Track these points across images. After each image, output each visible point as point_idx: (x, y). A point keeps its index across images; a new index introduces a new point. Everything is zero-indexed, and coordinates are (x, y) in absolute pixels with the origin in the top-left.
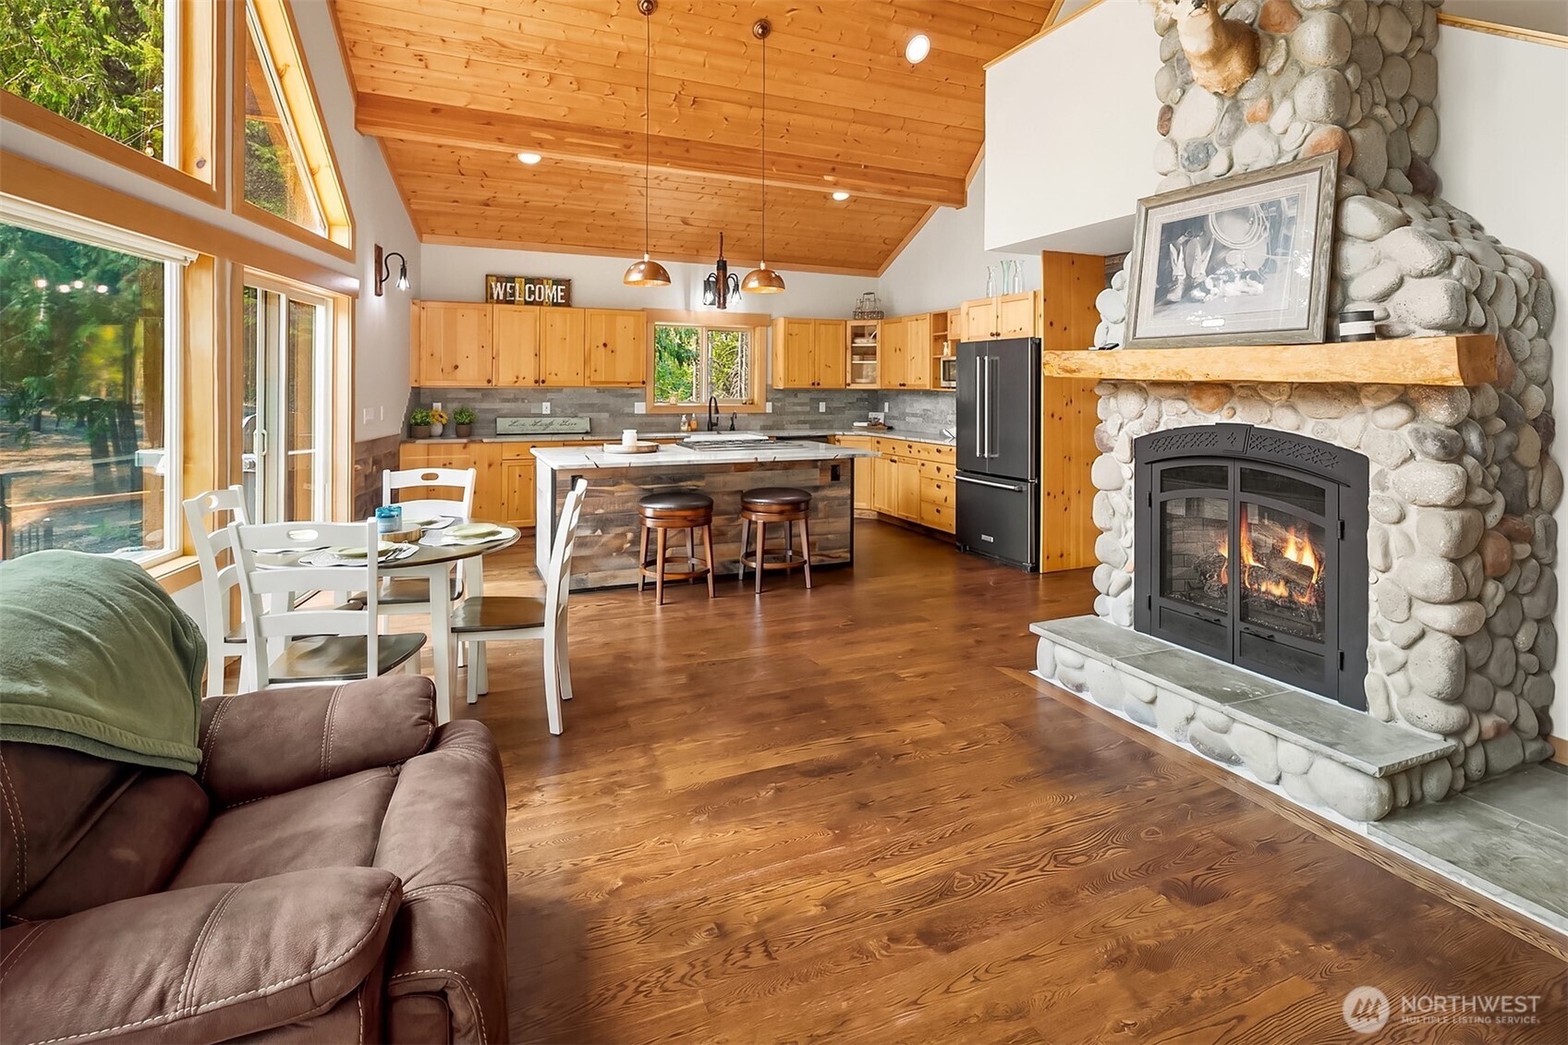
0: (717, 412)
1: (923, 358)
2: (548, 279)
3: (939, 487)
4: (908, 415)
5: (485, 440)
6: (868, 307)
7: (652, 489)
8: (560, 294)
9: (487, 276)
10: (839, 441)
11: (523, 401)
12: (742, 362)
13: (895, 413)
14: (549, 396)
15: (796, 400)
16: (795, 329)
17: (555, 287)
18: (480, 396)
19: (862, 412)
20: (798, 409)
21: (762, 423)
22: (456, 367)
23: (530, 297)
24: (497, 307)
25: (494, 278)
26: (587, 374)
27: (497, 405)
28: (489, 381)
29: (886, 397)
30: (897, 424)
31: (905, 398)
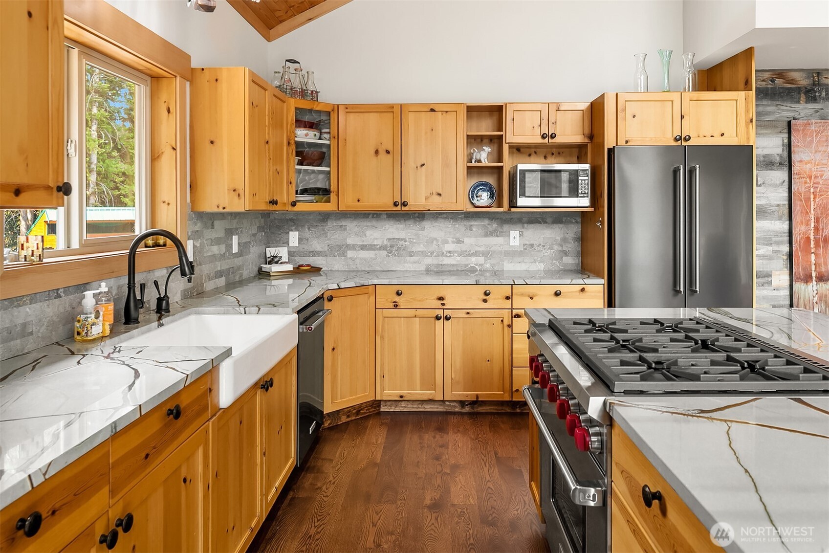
1: (446, 166)
4: (351, 247)
13: (317, 246)
15: (213, 234)
20: (215, 249)
29: (292, 224)
30: (324, 262)
31: (343, 223)
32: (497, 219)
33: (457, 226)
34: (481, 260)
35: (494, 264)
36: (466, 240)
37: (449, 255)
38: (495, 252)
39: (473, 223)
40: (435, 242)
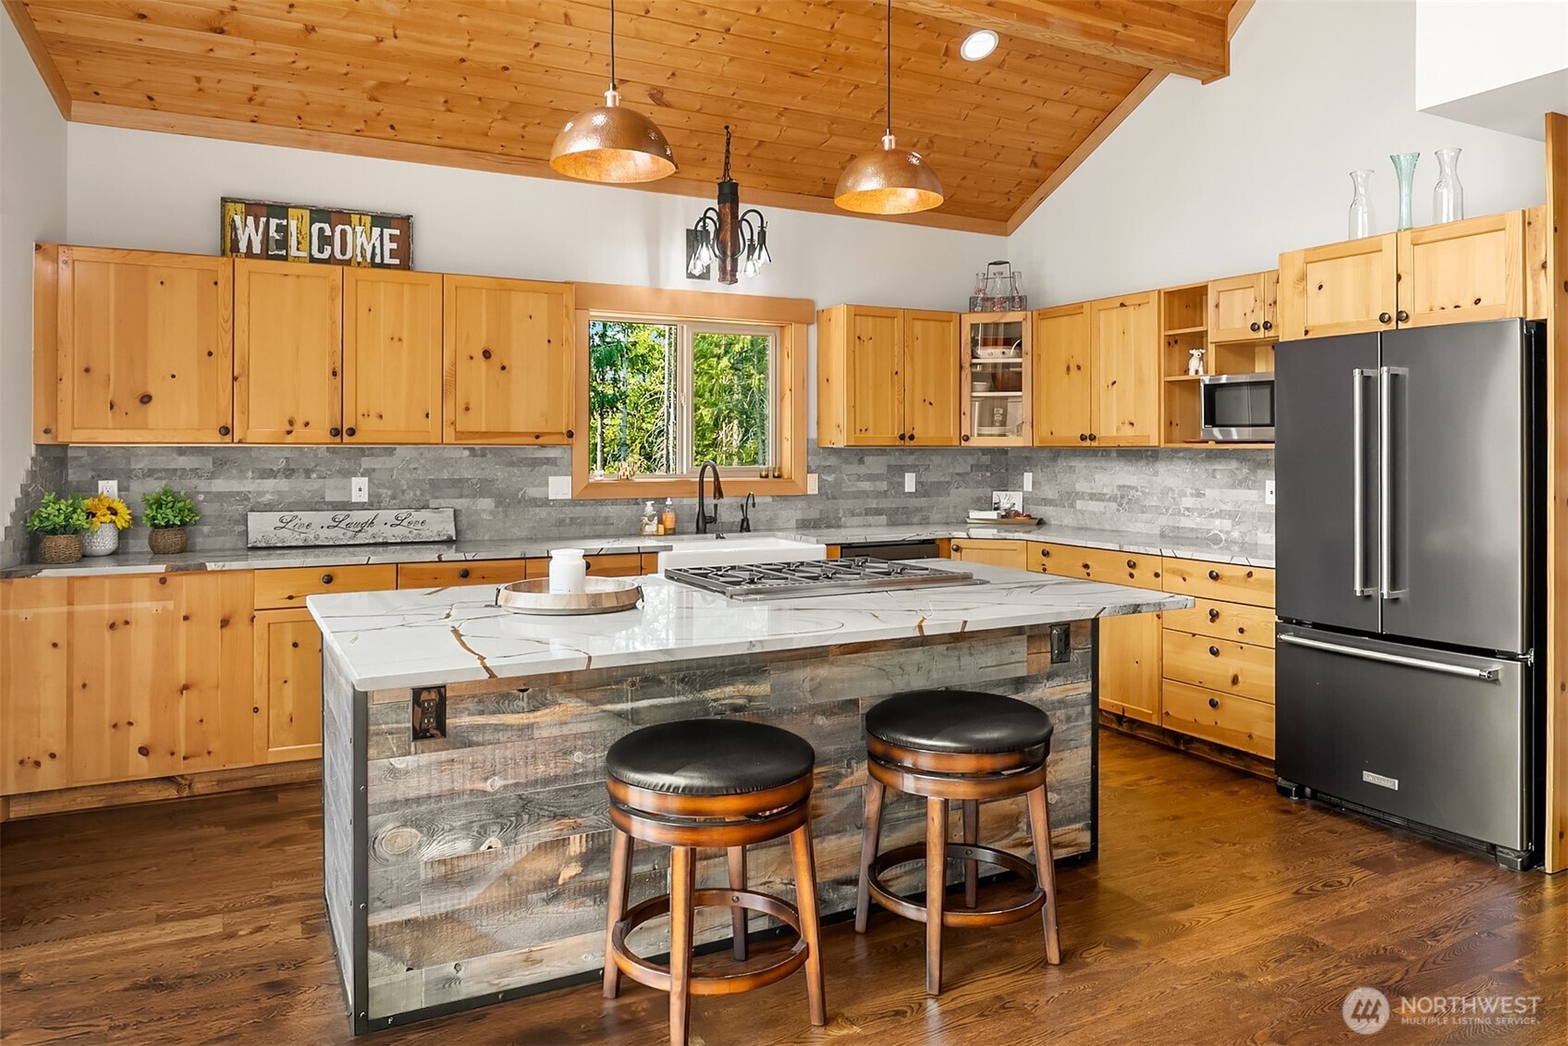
0: (719, 492)
1: (1140, 382)
2: (361, 214)
3: (1214, 652)
4: (1080, 496)
5: (211, 566)
6: (998, 288)
7: (635, 712)
8: (389, 246)
9: (224, 200)
10: (958, 549)
11: (308, 473)
12: (669, 413)
13: (1049, 492)
14: (366, 462)
15: (862, 470)
16: (867, 326)
17: (376, 231)
18: (210, 465)
19: (980, 492)
20: (866, 486)
21: (799, 515)
22: (146, 399)
23: (321, 250)
24: (243, 265)
25: (240, 207)
26: (448, 415)
27: (249, 485)
28: (226, 431)
29: (1027, 463)
30: (1055, 514)
31: (1073, 464)
32: (1249, 460)
33: (1197, 470)
34: (1227, 524)
35: (1245, 533)
36: (1208, 492)
37: (1187, 513)
38: (1244, 513)
39: (1218, 466)
40: (1170, 494)
